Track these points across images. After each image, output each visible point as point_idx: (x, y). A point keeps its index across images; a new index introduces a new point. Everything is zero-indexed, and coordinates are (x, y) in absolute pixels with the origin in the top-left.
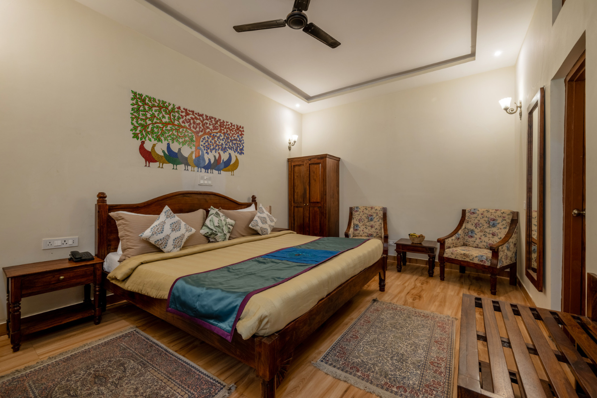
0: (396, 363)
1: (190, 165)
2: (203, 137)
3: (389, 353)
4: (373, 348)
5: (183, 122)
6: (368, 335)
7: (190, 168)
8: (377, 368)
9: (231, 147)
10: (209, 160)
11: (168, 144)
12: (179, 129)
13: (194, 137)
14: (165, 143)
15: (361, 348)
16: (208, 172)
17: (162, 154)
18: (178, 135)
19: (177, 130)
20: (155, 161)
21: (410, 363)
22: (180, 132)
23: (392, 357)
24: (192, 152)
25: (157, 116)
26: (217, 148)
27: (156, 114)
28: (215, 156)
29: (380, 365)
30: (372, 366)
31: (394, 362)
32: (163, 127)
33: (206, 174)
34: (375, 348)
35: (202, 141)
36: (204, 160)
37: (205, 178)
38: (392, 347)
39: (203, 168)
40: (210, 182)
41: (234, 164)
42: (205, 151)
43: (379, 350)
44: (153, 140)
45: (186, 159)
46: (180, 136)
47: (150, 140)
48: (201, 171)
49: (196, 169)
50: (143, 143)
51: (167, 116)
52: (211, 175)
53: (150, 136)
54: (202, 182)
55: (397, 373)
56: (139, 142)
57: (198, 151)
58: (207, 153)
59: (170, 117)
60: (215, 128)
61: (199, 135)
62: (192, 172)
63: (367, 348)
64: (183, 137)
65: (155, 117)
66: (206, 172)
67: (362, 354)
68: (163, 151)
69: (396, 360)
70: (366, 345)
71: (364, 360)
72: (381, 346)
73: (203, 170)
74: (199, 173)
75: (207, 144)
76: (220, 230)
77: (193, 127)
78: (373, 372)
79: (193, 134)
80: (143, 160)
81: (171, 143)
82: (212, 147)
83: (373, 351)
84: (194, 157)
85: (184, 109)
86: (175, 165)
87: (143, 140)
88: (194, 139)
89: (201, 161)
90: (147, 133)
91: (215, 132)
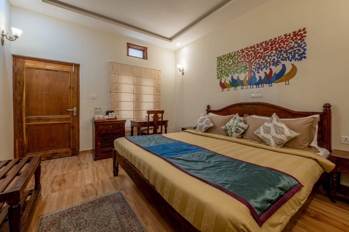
0: (81, 220)
1: (245, 85)
2: (255, 62)
3: (91, 223)
4: (103, 217)
5: (241, 59)
6: (118, 222)
7: (244, 87)
8: (91, 209)
9: (286, 58)
10: (260, 77)
11: (232, 76)
12: (238, 65)
13: (248, 65)
14: (230, 76)
15: (110, 211)
16: (259, 87)
17: (229, 83)
18: (237, 68)
19: (237, 66)
20: (226, 88)
21: (72, 228)
22: (238, 66)
23: (86, 222)
24: (246, 76)
25: (226, 63)
26: (268, 65)
27: (226, 62)
28: (265, 73)
29: (91, 212)
30: (94, 208)
31: (83, 220)
32: (229, 68)
33: (258, 89)
34: (102, 218)
35: (254, 65)
36: (256, 79)
37: (256, 92)
38: (92, 228)
39: (255, 85)
40: (260, 95)
41: (290, 73)
42: (256, 72)
43: (99, 219)
44: (225, 77)
45: (242, 81)
46: (238, 69)
47: (224, 77)
48: (253, 88)
49: (249, 86)
50: (221, 80)
51: (231, 61)
52: (262, 88)
53: (224, 75)
54: (253, 95)
55: (77, 216)
56: (219, 80)
57: (250, 73)
58: (258, 72)
59: (233, 60)
60: (265, 49)
61: (251, 62)
62: (246, 89)
63: (107, 214)
64: (240, 68)
65: (226, 64)
66: (257, 87)
67: (106, 209)
68: (230, 81)
69: (83, 222)
70: (110, 215)
71: (101, 208)
72: (100, 222)
73: (255, 86)
74: (252, 89)
75: (258, 66)
76: (230, 129)
77: (247, 59)
78: (91, 207)
79: (247, 63)
80: (221, 88)
81: (233, 75)
82: (263, 66)
83: (102, 215)
84: (247, 79)
85: (241, 50)
86: (236, 87)
87: (221, 78)
88: (248, 66)
89: (253, 80)
90: (223, 74)
91: (265, 53)
